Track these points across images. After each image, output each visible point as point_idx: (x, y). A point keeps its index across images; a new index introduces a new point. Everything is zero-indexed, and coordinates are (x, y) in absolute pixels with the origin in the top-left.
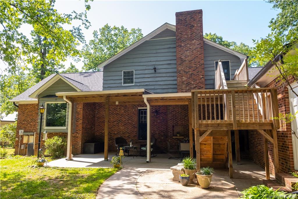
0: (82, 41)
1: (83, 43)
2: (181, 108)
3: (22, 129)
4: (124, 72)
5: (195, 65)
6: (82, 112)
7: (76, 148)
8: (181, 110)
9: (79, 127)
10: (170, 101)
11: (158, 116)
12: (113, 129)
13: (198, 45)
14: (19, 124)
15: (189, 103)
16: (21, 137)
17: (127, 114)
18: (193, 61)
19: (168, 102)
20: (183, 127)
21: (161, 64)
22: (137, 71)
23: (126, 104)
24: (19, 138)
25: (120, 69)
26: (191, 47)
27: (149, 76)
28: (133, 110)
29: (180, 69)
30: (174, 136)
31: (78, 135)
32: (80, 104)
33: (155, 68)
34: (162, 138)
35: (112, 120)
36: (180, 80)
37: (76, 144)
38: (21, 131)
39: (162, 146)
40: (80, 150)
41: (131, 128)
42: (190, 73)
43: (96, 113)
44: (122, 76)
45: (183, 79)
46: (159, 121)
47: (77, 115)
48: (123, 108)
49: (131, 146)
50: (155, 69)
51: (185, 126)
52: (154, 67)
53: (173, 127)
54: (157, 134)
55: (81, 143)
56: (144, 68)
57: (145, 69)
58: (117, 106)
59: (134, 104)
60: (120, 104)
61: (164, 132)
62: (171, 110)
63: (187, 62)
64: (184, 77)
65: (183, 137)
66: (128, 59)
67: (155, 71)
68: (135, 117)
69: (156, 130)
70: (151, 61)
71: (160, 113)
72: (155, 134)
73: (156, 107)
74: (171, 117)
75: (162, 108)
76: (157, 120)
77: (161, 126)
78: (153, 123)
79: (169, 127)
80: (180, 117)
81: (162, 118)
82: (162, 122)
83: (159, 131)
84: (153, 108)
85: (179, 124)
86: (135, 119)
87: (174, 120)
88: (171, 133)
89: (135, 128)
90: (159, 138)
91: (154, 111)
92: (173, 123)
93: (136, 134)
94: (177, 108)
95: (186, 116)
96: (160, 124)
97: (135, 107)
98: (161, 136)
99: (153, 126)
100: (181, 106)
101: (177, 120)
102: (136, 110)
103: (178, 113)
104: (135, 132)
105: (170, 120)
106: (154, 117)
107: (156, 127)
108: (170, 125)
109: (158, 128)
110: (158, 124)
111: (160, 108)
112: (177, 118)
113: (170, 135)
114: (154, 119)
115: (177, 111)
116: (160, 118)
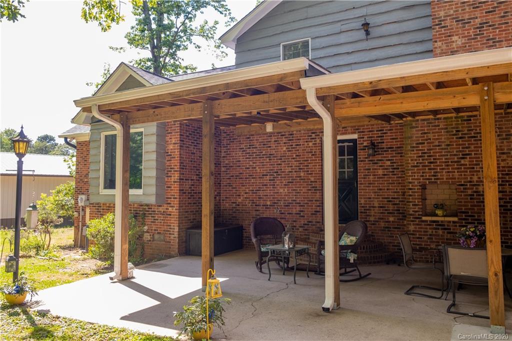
0: (224, 12)
1: (225, 16)
2: (448, 132)
3: (83, 194)
4: (284, 47)
6: (177, 153)
7: (168, 242)
8: (448, 139)
9: (172, 190)
10: (404, 98)
11: (379, 157)
12: (261, 193)
14: (79, 184)
15: (483, 100)
16: (83, 210)
17: (294, 155)
19: (398, 101)
20: (453, 187)
21: (384, 11)
22: (317, 40)
23: (292, 129)
24: (79, 212)
25: (275, 40)
27: (349, 48)
28: (311, 144)
29: (442, 14)
30: (426, 215)
31: (170, 209)
32: (173, 134)
33: (368, 24)
34: (391, 219)
35: (259, 171)
36: (444, 47)
37: (169, 231)
38: (82, 198)
39: (390, 243)
40: (177, 247)
41: (304, 190)
42: (478, 21)
43: (223, 154)
44: (280, 57)
45: (454, 44)
46: (380, 172)
47: (168, 161)
48: (284, 140)
49: (286, 246)
50: (366, 25)
51: (462, 185)
52: (363, 23)
53: (424, 187)
54: (376, 207)
55: (177, 230)
56: (337, 27)
57: (338, 30)
58: (270, 135)
59: (312, 127)
60: (276, 131)
61: (397, 201)
62: (414, 138)
64: (455, 38)
65: (456, 219)
66: (294, 10)
67: (368, 33)
68: (315, 163)
69: (373, 196)
70: (356, 8)
71: (384, 148)
72: (369, 207)
73: (372, 134)
74: (416, 160)
75: (389, 136)
76: (376, 169)
77: (386, 186)
78: (365, 178)
79: (410, 189)
80: (446, 159)
81: (389, 162)
82: (389, 175)
83: (382, 198)
84: (363, 138)
85: (443, 179)
86: (315, 168)
87: (427, 168)
88: (417, 207)
89: (315, 190)
90: (382, 219)
91: (365, 144)
92: (423, 176)
93: (318, 208)
94: (433, 133)
95: (463, 155)
96: (385, 181)
97: (316, 136)
98: (388, 213)
99: (364, 187)
100: (447, 125)
101: (434, 169)
102: (317, 145)
103: (439, 146)
104: (315, 201)
105: (414, 170)
106: (365, 161)
107: (371, 188)
108: (414, 183)
109: (380, 192)
110: (378, 181)
111: (383, 136)
112: (436, 162)
113: (413, 213)
114: (366, 166)
115: (433, 142)
116: (385, 163)
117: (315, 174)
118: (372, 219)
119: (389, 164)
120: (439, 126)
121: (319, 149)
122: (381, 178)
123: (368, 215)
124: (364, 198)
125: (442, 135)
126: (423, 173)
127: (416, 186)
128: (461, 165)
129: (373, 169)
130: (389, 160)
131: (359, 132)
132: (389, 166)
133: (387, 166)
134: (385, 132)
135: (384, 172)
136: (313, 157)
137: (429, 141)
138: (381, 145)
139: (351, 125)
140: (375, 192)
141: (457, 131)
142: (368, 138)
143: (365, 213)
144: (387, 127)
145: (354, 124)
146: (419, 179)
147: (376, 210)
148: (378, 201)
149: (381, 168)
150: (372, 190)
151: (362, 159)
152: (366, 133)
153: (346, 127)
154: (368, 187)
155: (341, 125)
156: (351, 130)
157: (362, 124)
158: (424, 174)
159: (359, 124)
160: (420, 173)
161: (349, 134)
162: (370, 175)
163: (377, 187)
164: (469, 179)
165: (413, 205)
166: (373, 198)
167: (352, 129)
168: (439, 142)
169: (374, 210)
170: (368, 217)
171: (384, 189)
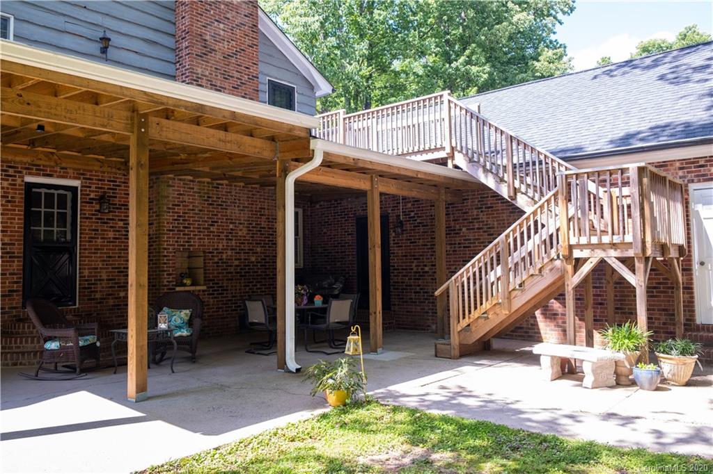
2: (200, 197)
5: (237, 71)
8: (201, 204)
11: (110, 216)
13: (245, 16)
18: (233, 60)
21: (123, 32)
26: (229, 16)
33: (109, 40)
46: (111, 235)
50: (105, 40)
51: (210, 253)
52: (101, 35)
54: (103, 280)
56: (59, 23)
57: (60, 27)
63: (219, 56)
65: (204, 288)
67: (104, 51)
68: (12, 214)
69: (100, 266)
70: (88, 9)
71: (116, 204)
72: (95, 280)
73: (102, 184)
74: (172, 223)
75: (122, 190)
76: (105, 231)
77: (116, 253)
78: (90, 242)
79: (165, 256)
80: (198, 225)
81: (122, 223)
82: (121, 239)
83: (113, 268)
84: (90, 187)
85: (195, 245)
86: (11, 223)
87: (182, 233)
88: (171, 277)
89: (10, 257)
90: (112, 295)
91: (92, 196)
92: (177, 242)
93: (15, 285)
94: (188, 195)
95: (212, 222)
96: (116, 246)
97: (15, 172)
98: (119, 287)
99: (89, 253)
100: (200, 189)
101: (188, 235)
102: (17, 187)
103: (193, 210)
104: (10, 274)
105: (169, 234)
106: (92, 218)
107: (99, 255)
108: (169, 249)
109: (109, 261)
110: (107, 246)
111: (116, 189)
112: (190, 228)
113: (167, 283)
114: (92, 226)
115: (188, 206)
116: (116, 224)
117: (11, 232)
118: (98, 296)
119: (122, 225)
120: (193, 189)
121: (20, 194)
122: (112, 242)
123: (92, 292)
124: (89, 269)
125: (195, 199)
126: (178, 238)
127: (171, 253)
128: (211, 232)
129: (102, 230)
130: (122, 220)
131: (84, 179)
132: (122, 227)
133: (119, 227)
134: (118, 184)
135: (115, 235)
136: (9, 204)
137: (184, 203)
138: (113, 201)
139: (77, 166)
140: (104, 261)
141: (208, 197)
142: (96, 188)
143: (89, 288)
144: (121, 178)
145: (80, 167)
146: (174, 245)
147: (104, 284)
148: (106, 272)
149: (112, 229)
150: (100, 257)
151: (87, 216)
152: (94, 181)
153: (66, 169)
154: (94, 253)
155: (61, 164)
156: (74, 173)
157: (91, 168)
158: (179, 240)
159: (86, 168)
160: (174, 238)
161: (70, 178)
162: (98, 238)
163: (106, 253)
164: (216, 247)
165: (167, 275)
166: (101, 268)
167: (76, 172)
168: (193, 206)
169: (101, 284)
170: (93, 294)
171: (115, 257)
